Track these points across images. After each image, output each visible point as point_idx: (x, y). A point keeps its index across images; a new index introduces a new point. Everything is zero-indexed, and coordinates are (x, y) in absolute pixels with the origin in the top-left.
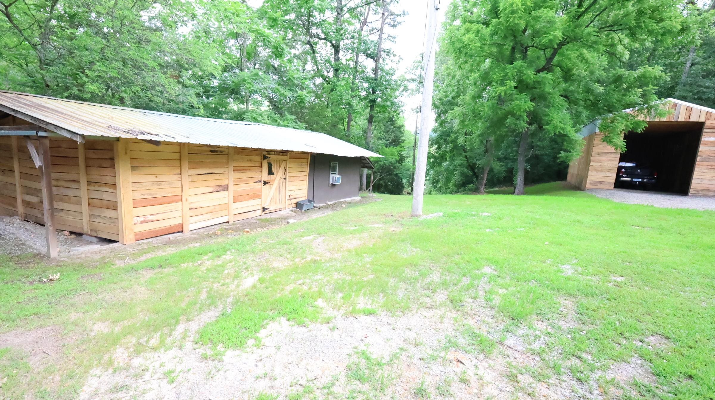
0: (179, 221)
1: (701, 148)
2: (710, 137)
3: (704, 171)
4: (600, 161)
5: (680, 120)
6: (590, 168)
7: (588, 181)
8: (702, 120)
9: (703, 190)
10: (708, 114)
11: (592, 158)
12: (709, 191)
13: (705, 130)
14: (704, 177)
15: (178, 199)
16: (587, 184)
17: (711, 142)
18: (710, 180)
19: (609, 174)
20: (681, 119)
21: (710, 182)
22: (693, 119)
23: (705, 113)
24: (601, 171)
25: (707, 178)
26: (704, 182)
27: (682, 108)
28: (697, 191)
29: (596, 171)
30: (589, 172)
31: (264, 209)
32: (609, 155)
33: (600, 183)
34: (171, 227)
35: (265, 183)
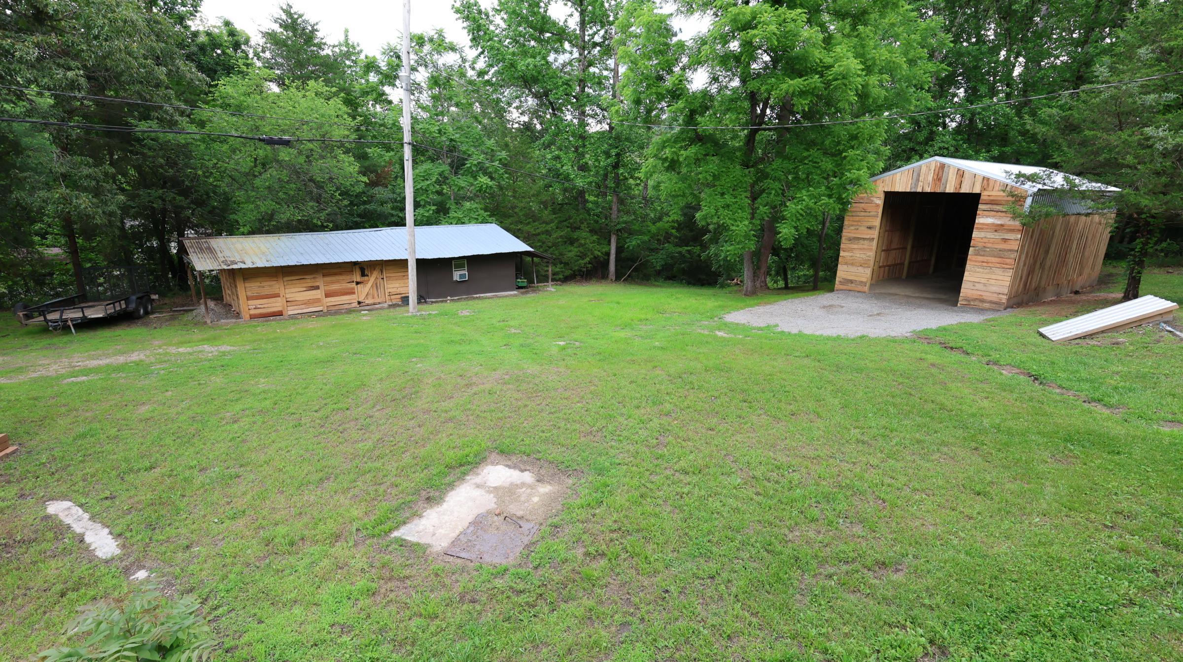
0: (280, 309)
1: (975, 234)
2: (987, 216)
3: (978, 270)
4: (851, 250)
5: (947, 191)
6: (840, 259)
7: (837, 279)
8: (977, 190)
9: (975, 300)
10: (985, 181)
11: (842, 246)
12: (982, 301)
13: (980, 206)
14: (977, 280)
15: (277, 296)
16: (837, 282)
17: (987, 225)
18: (985, 285)
19: (861, 269)
20: (950, 189)
21: (984, 288)
22: (965, 189)
23: (981, 180)
24: (852, 264)
25: (983, 281)
26: (978, 286)
27: (951, 171)
28: (969, 301)
29: (846, 264)
30: (839, 266)
31: (359, 303)
32: (861, 242)
33: (851, 282)
34: (274, 312)
35: (358, 283)
